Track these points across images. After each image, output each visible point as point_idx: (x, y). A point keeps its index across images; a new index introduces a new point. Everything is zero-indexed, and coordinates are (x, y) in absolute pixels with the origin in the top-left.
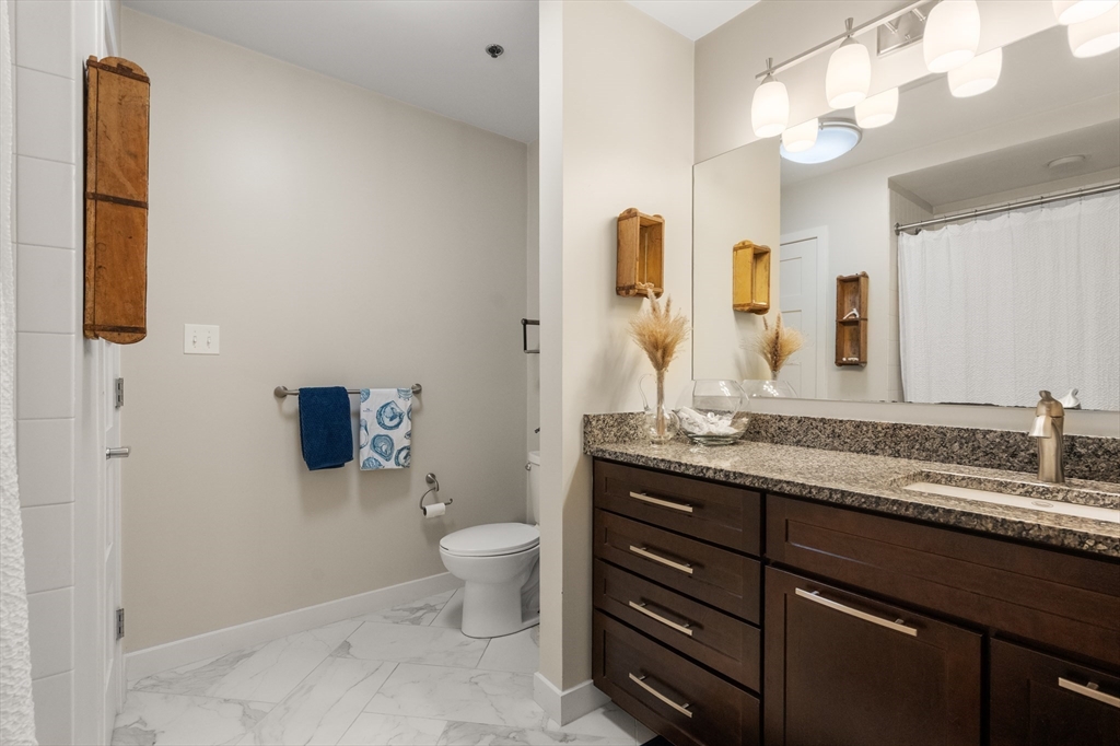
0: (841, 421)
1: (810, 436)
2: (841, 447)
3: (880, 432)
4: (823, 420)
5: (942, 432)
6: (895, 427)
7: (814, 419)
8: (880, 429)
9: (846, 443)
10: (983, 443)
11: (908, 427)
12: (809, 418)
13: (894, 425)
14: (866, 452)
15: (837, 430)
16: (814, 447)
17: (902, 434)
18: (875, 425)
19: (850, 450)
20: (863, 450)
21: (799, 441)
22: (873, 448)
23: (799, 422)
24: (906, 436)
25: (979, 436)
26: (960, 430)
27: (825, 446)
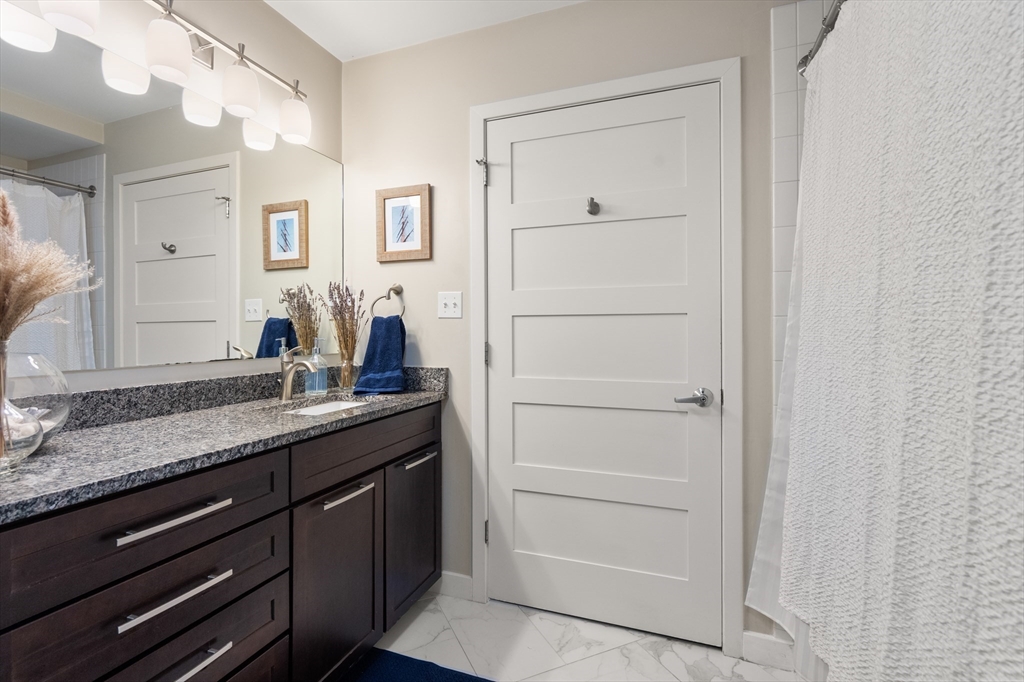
0: (138, 389)
1: (100, 412)
2: (137, 416)
3: (175, 392)
4: (117, 392)
5: (219, 382)
6: (188, 385)
7: (106, 392)
8: (175, 389)
9: (142, 410)
10: (241, 385)
11: (197, 383)
12: (99, 392)
13: (186, 383)
14: (163, 414)
15: (133, 399)
16: (106, 424)
17: (192, 390)
18: (170, 387)
19: (147, 417)
20: (160, 413)
21: (85, 422)
22: (169, 408)
23: (84, 399)
24: (196, 391)
25: (239, 381)
26: (229, 379)
27: (120, 419)
